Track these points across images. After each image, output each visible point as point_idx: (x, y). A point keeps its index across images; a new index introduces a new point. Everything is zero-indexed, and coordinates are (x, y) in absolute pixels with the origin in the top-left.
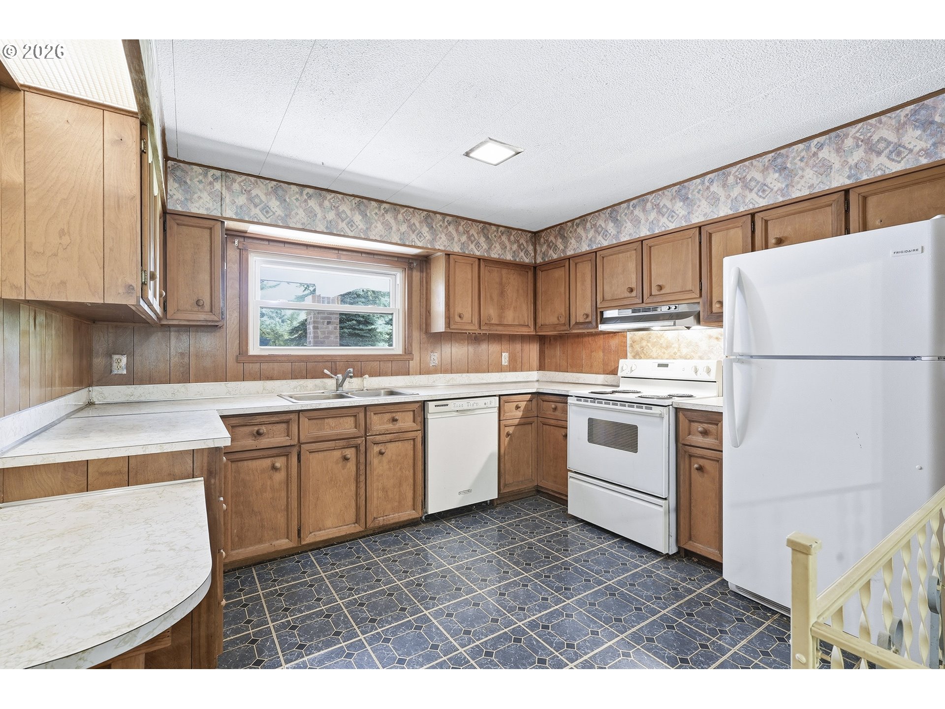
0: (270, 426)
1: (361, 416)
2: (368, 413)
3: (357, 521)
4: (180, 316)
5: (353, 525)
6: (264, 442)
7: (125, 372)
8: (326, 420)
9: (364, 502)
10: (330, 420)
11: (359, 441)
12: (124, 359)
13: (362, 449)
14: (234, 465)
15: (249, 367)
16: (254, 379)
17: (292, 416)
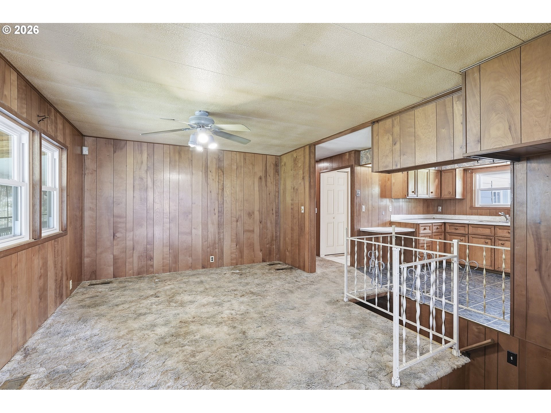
0: (459, 227)
1: (493, 229)
2: (496, 228)
3: (491, 266)
4: (445, 197)
5: (489, 267)
6: (457, 231)
7: (441, 211)
8: (479, 228)
9: (494, 260)
10: (480, 229)
11: (491, 237)
12: (441, 208)
13: (493, 240)
14: (450, 236)
15: (473, 211)
16: (476, 215)
17: (466, 225)
